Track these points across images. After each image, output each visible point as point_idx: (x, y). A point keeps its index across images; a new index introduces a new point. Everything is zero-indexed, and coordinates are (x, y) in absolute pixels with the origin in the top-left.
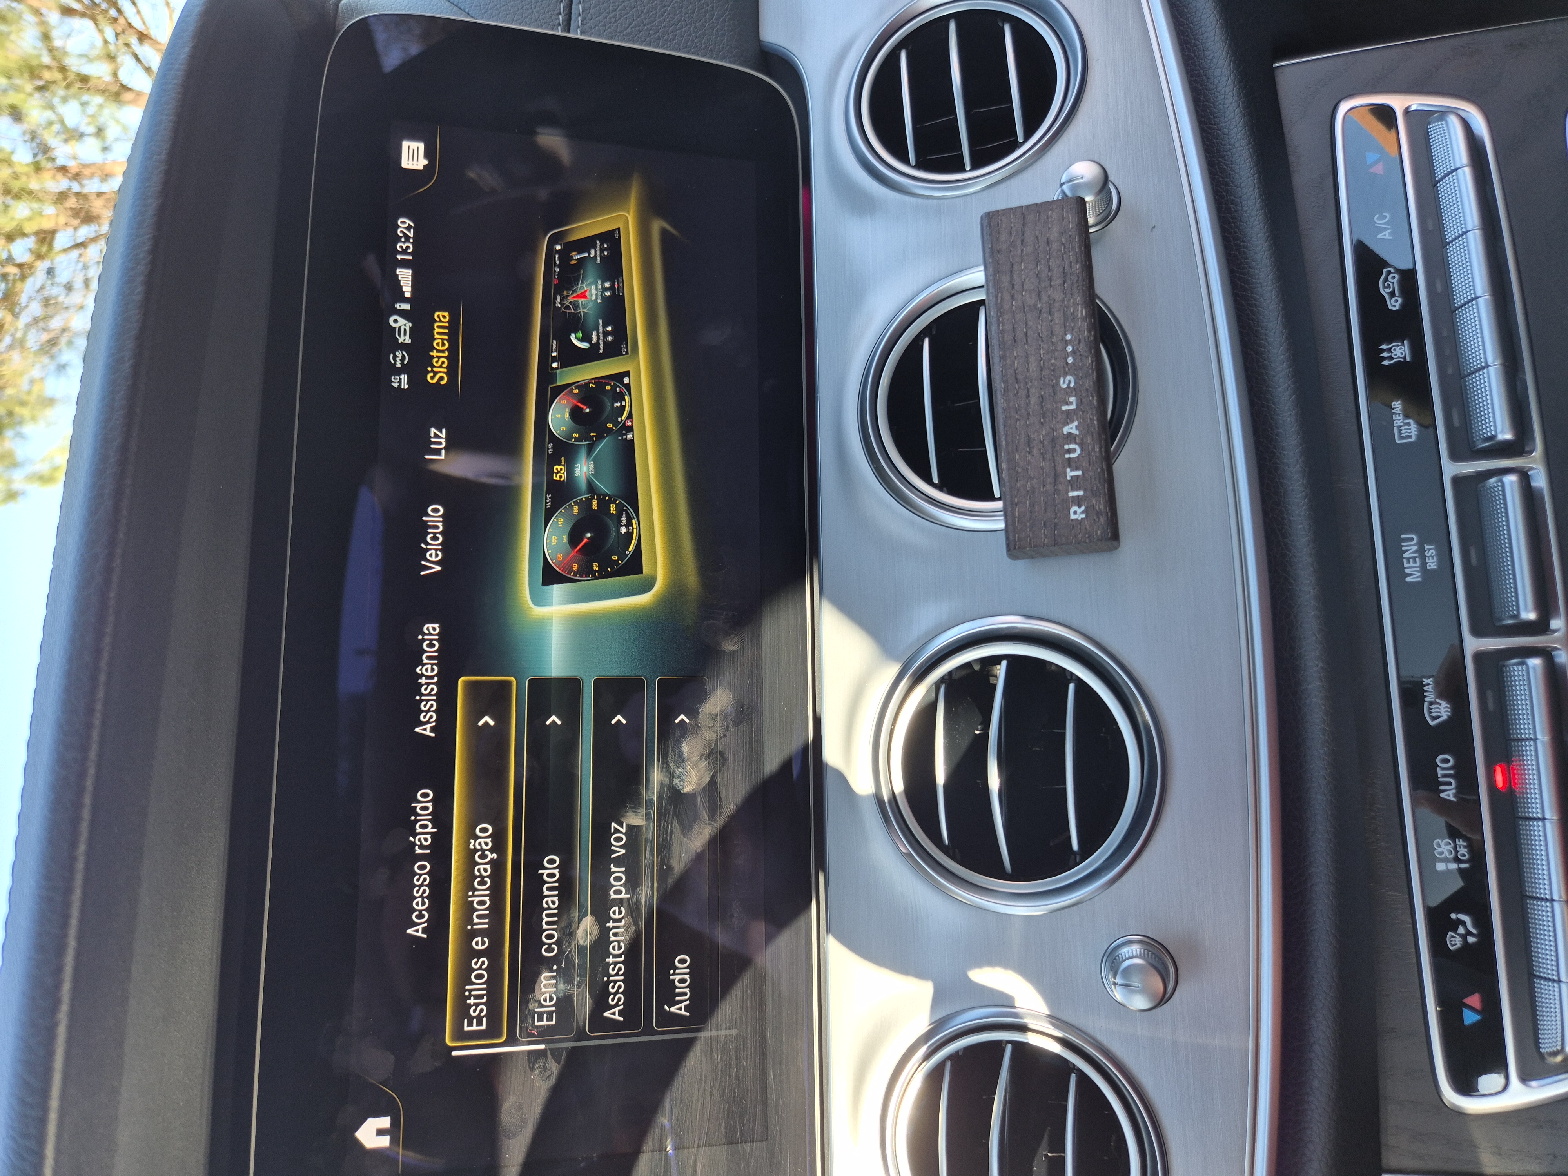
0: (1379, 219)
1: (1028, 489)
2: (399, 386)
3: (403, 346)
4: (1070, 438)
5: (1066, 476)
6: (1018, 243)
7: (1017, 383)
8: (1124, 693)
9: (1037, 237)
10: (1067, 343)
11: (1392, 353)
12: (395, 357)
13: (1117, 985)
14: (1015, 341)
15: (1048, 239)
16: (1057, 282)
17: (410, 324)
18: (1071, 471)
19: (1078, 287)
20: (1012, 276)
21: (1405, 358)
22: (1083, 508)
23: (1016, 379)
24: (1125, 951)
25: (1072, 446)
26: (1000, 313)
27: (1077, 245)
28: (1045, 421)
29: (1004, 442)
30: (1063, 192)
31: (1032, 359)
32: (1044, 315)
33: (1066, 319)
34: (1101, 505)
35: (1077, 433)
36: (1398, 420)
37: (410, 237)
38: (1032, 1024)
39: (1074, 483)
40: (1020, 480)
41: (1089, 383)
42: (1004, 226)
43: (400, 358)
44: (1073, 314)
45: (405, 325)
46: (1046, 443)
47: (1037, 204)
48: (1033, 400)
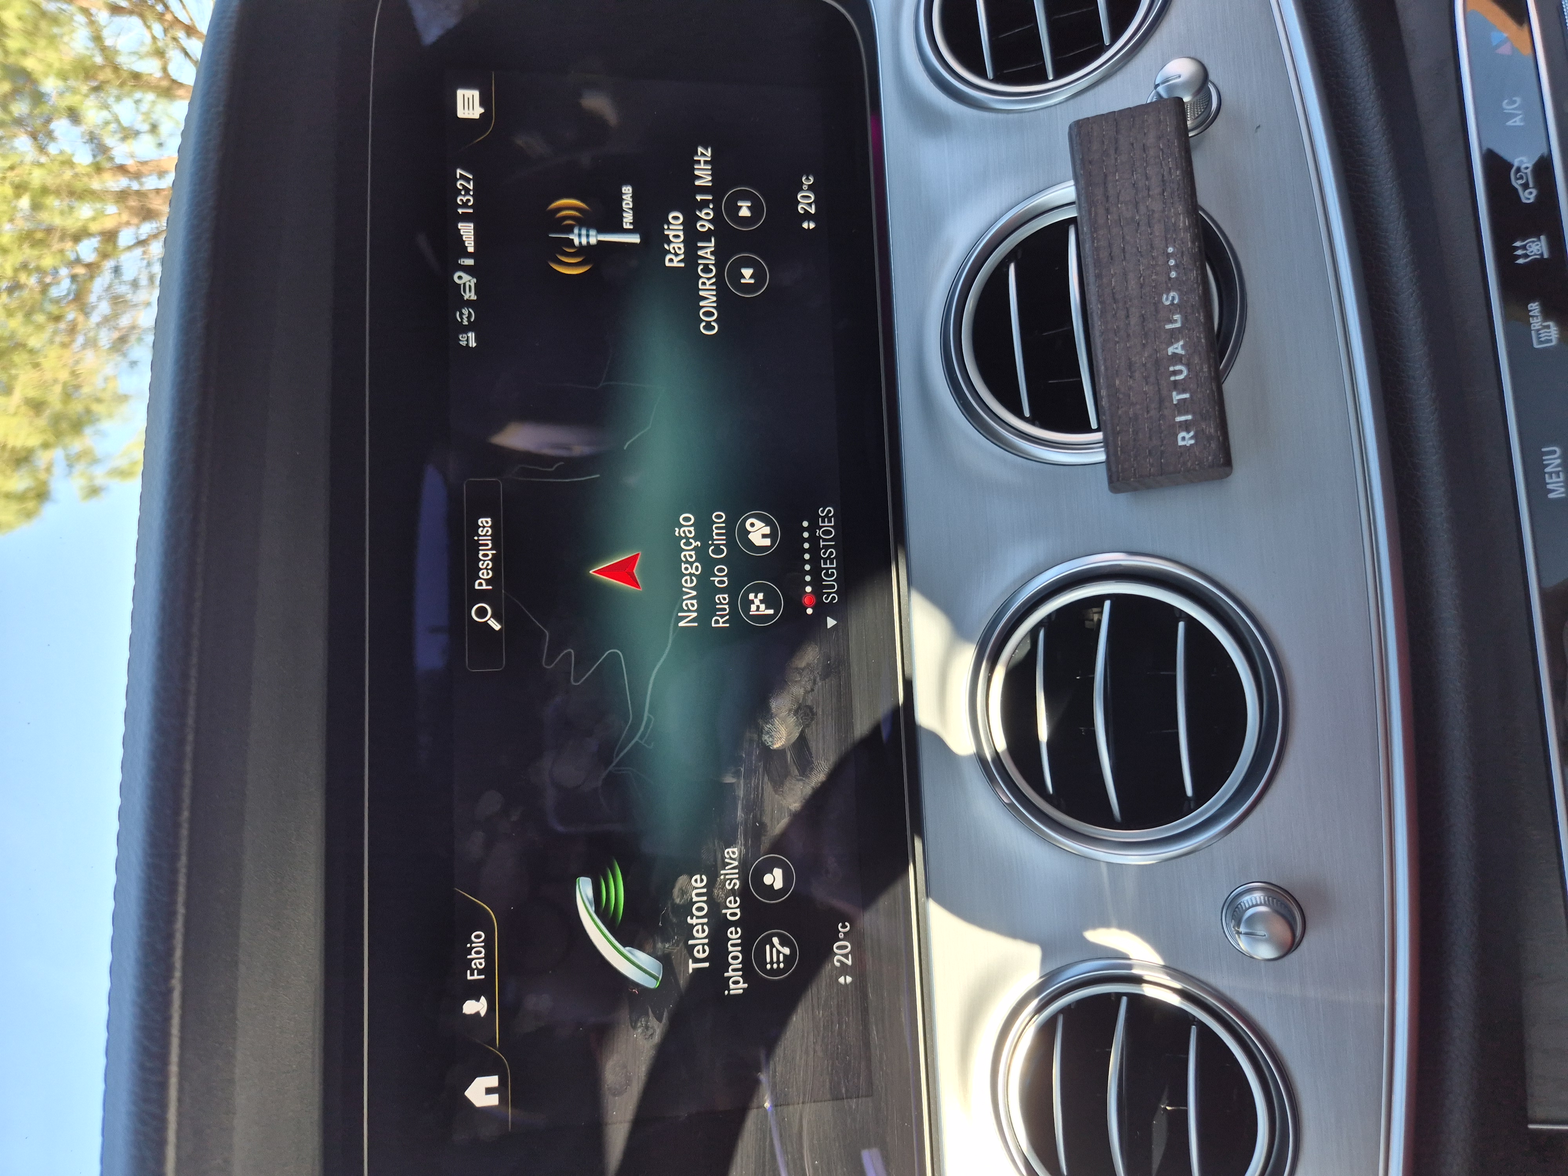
0: (1508, 104)
1: (1131, 416)
2: (467, 345)
3: (469, 303)
4: (1176, 358)
5: (1172, 401)
6: (1112, 152)
7: (1115, 303)
8: (1239, 629)
9: (1132, 144)
10: (1169, 256)
11: (1527, 250)
12: (461, 314)
13: (1241, 933)
14: (1112, 259)
15: (1144, 145)
16: (1156, 191)
17: (475, 280)
18: (1179, 394)
19: (1179, 195)
20: (1106, 188)
21: (1542, 254)
22: (1192, 434)
23: (1114, 299)
24: (1246, 899)
25: (1178, 368)
26: (1094, 228)
27: (1177, 150)
28: (1147, 342)
29: (1103, 368)
30: (1159, 95)
31: (1131, 276)
32: (1143, 228)
33: (1167, 231)
34: (1211, 429)
35: (1183, 352)
36: (1536, 323)
37: (470, 190)
38: (1147, 975)
39: (1182, 407)
40: (1122, 407)
41: (1195, 299)
42: (1095, 134)
43: (467, 316)
44: (1175, 224)
45: (470, 281)
46: (1149, 365)
47: (1130, 108)
48: (1134, 320)
